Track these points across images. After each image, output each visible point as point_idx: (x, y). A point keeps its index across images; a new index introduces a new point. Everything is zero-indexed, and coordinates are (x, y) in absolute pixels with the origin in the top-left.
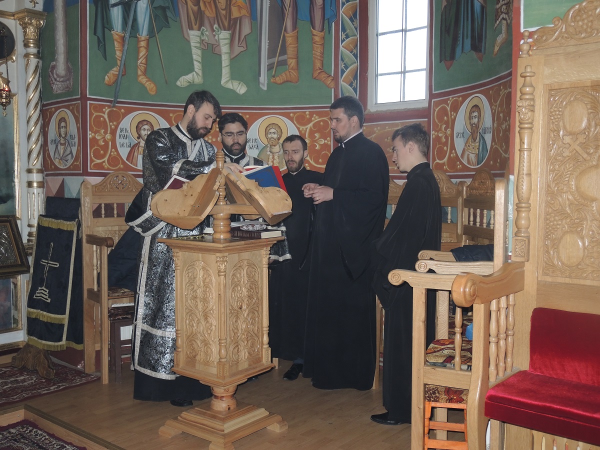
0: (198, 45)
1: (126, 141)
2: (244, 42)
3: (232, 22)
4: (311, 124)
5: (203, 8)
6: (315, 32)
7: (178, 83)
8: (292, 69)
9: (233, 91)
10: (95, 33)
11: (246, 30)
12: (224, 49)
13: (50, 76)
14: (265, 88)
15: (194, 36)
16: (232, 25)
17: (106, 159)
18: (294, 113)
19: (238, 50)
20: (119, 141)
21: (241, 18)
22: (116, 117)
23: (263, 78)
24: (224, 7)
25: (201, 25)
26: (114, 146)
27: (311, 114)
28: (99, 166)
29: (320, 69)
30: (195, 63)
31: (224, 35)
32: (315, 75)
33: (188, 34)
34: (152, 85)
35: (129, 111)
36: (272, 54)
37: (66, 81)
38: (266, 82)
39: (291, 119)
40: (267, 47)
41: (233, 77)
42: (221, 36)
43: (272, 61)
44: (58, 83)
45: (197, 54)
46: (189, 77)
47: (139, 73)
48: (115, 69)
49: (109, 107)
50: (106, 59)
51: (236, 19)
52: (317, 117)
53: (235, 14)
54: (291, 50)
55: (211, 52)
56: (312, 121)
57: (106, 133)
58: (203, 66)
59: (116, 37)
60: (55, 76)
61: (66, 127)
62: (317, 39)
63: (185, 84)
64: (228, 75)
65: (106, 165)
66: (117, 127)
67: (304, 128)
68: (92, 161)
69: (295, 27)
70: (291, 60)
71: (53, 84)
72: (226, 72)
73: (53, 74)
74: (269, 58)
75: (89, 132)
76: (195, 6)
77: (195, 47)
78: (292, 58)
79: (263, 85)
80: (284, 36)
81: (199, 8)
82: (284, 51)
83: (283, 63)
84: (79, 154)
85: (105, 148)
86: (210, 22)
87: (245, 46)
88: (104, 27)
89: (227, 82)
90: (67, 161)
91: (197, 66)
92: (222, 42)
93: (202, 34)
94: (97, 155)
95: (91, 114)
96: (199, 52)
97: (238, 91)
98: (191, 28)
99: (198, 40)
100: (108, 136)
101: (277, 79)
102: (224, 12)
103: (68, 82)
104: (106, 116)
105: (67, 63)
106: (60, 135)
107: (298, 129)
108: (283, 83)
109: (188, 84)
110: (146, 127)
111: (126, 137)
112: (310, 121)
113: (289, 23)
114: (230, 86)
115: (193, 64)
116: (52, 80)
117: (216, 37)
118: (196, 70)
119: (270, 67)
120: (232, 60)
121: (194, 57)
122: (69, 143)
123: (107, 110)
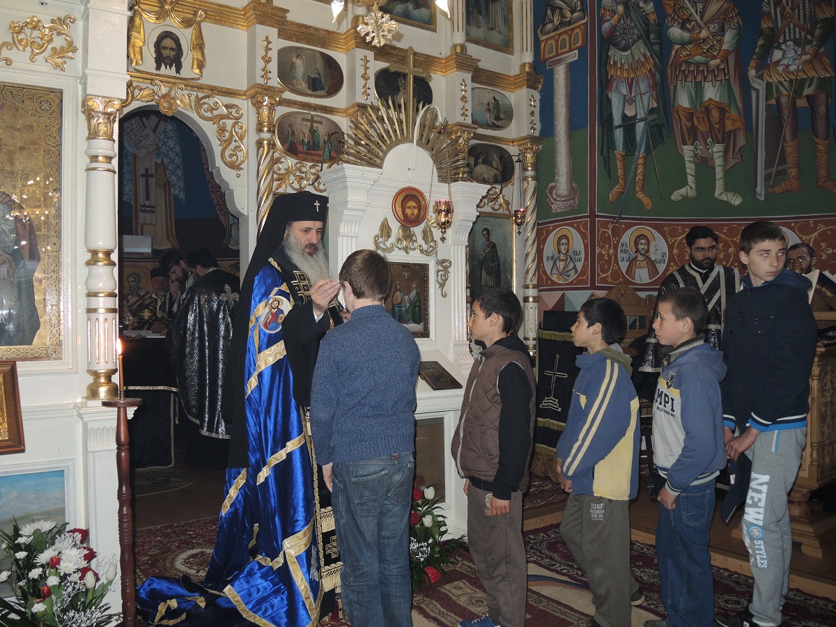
0: (692, 159)
1: (625, 256)
2: (739, 153)
3: (725, 135)
4: (816, 234)
5: (696, 124)
6: (818, 141)
7: (673, 197)
8: (792, 178)
9: (728, 203)
10: (602, 154)
11: (741, 141)
12: (718, 162)
13: (547, 197)
14: (763, 199)
15: (687, 151)
16: (726, 138)
17: (609, 273)
18: (796, 223)
19: (732, 162)
20: (620, 255)
21: (735, 131)
22: (618, 233)
23: (760, 189)
24: (717, 121)
25: (695, 139)
26: (616, 261)
27: (816, 224)
28: (604, 280)
29: (825, 177)
30: (689, 176)
31: (718, 148)
32: (819, 184)
33: (682, 148)
34: (649, 200)
35: (629, 226)
36: (769, 164)
37: (569, 200)
38: (763, 193)
39: (792, 229)
40: (764, 157)
41: (727, 188)
42: (715, 150)
43: (769, 171)
44: (558, 203)
45: (690, 168)
46: (683, 191)
47: (638, 189)
48: (617, 187)
49: (612, 223)
50: (610, 178)
51: (731, 132)
52: (823, 226)
53: (729, 126)
54: (791, 159)
55: (704, 165)
56: (817, 230)
57: (610, 248)
58: (696, 180)
59: (618, 156)
60: (555, 196)
61: (568, 244)
62: (821, 147)
63: (679, 198)
64: (722, 188)
65: (610, 279)
66: (618, 242)
67: (808, 237)
68: (599, 275)
69: (794, 136)
70: (791, 170)
71: (552, 203)
72: (719, 185)
73: (551, 194)
74: (766, 168)
75: (597, 248)
76: (688, 121)
77: (689, 161)
78: (793, 168)
79: (760, 195)
80: (783, 146)
81: (693, 123)
82: (783, 160)
83: (783, 173)
84: (585, 269)
85: (609, 262)
86: (703, 137)
87: (739, 158)
88: (608, 148)
89: (721, 194)
90: (568, 276)
91: (691, 179)
92: (716, 155)
93: (696, 148)
94: (604, 271)
95: (599, 230)
96: (693, 166)
97: (732, 202)
98: (685, 144)
99: (692, 154)
100: (611, 251)
101: (776, 188)
102: (717, 126)
103: (572, 201)
104: (610, 232)
105: (571, 183)
106: (559, 252)
107: (801, 238)
108: (782, 193)
109: (682, 198)
110: (643, 241)
111: (626, 252)
112: (814, 230)
113: (787, 133)
114: (724, 198)
115: (687, 179)
116: (550, 200)
117: (710, 151)
118: (689, 183)
119: (767, 178)
120: (727, 173)
121: (688, 171)
122: (571, 259)
123: (611, 226)
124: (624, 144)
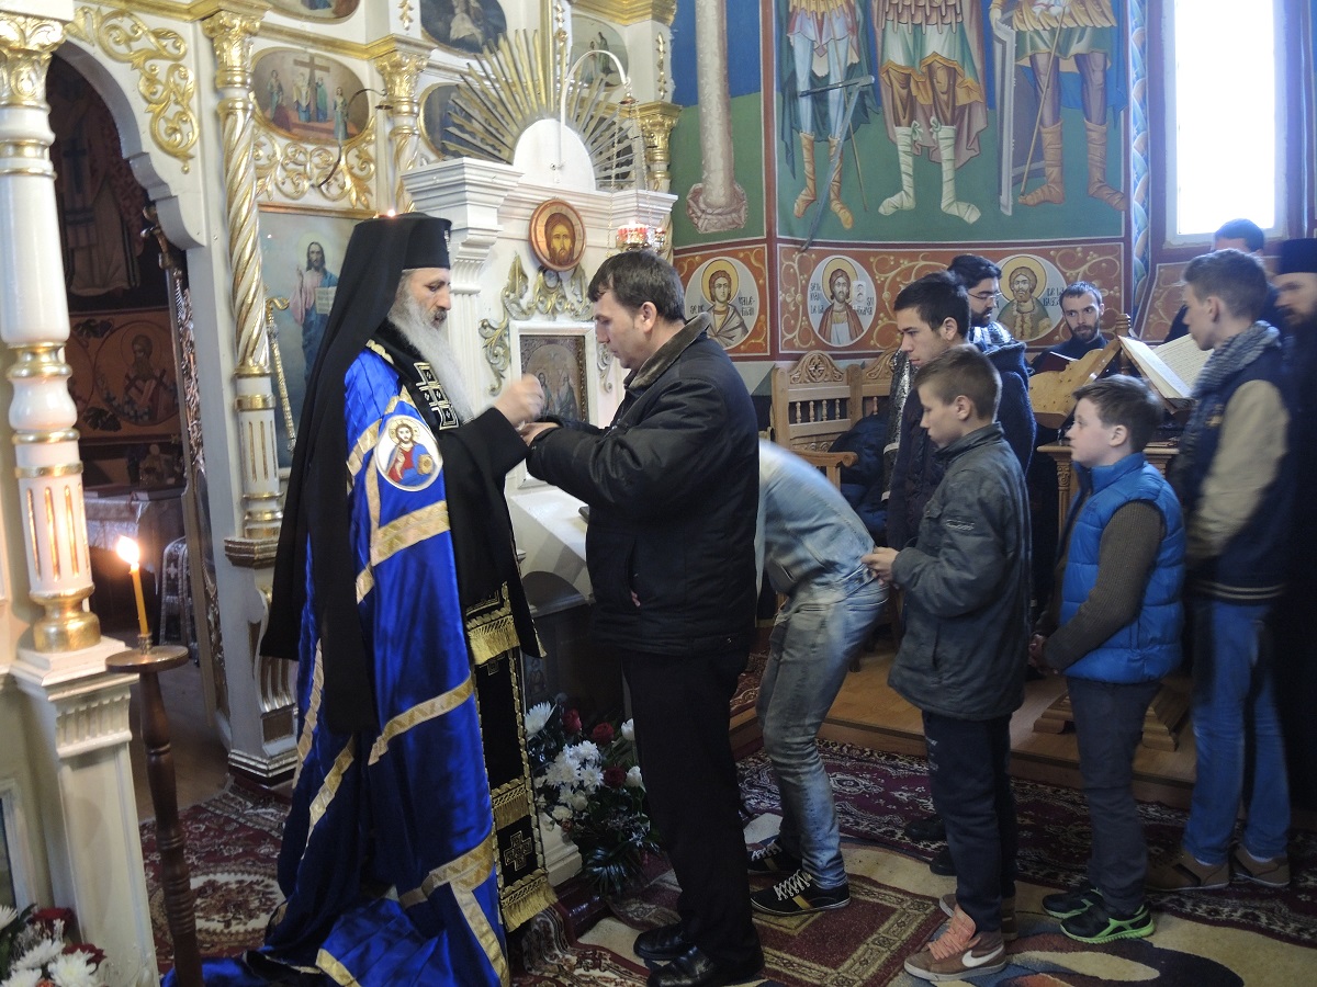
0: (908, 149)
1: (817, 303)
2: (976, 141)
3: (957, 112)
4: (1085, 267)
5: (914, 92)
6: (1090, 125)
7: (881, 210)
8: (1052, 182)
9: (960, 219)
10: (783, 138)
11: (979, 123)
12: (946, 154)
13: (689, 207)
14: (1009, 213)
15: (902, 135)
16: (958, 116)
17: (796, 332)
18: (1057, 250)
19: (966, 155)
20: (811, 303)
21: (970, 106)
22: (806, 268)
23: (1006, 198)
24: (945, 89)
25: (912, 118)
26: (805, 314)
27: (1086, 252)
28: (790, 344)
29: (1101, 182)
30: (904, 176)
31: (946, 132)
32: (1092, 191)
33: (893, 129)
34: (848, 214)
35: (822, 256)
36: (1019, 159)
37: (730, 213)
38: (1011, 203)
39: (1052, 260)
40: (1012, 149)
41: (960, 196)
42: (941, 135)
43: (1019, 170)
44: (709, 217)
45: (906, 163)
46: (895, 200)
47: (832, 196)
48: (804, 192)
49: (798, 250)
50: (794, 176)
51: (963, 107)
52: (1095, 256)
53: (962, 99)
54: (1050, 153)
55: (926, 157)
56: (1087, 262)
57: (796, 292)
59: (805, 142)
60: (703, 206)
61: (729, 285)
62: (1094, 135)
63: (891, 211)
64: (951, 195)
65: (797, 342)
66: (808, 281)
67: (1074, 272)
68: (783, 337)
69: (1056, 118)
70: (1051, 169)
71: (699, 218)
72: (948, 190)
73: (696, 202)
74: (1015, 166)
75: (780, 292)
76: (903, 88)
77: (904, 152)
78: (1052, 166)
79: (1006, 208)
80: (1039, 133)
81: (910, 92)
82: (1039, 154)
83: (1037, 174)
84: (761, 327)
85: (795, 315)
86: (925, 114)
87: (977, 148)
88: (792, 128)
89: (950, 205)
90: (730, 338)
91: (907, 181)
92: (943, 144)
93: (914, 131)
94: (790, 329)
95: (782, 264)
96: (910, 160)
97: (966, 218)
98: (898, 124)
99: (908, 141)
100: (799, 297)
101: (1029, 198)
102: (945, 97)
103: (734, 215)
104: (796, 266)
105: (731, 184)
106: (714, 298)
107: (1064, 274)
108: (1038, 204)
109: (894, 210)
110: (841, 280)
111: (817, 297)
112: (1083, 261)
113: (1046, 110)
114: (954, 210)
115: (900, 180)
116: (694, 212)
117: (934, 137)
118: (905, 188)
119: (1017, 180)
120: (958, 171)
121: (903, 167)
122: (735, 310)
123: (797, 256)
124: (812, 123)
